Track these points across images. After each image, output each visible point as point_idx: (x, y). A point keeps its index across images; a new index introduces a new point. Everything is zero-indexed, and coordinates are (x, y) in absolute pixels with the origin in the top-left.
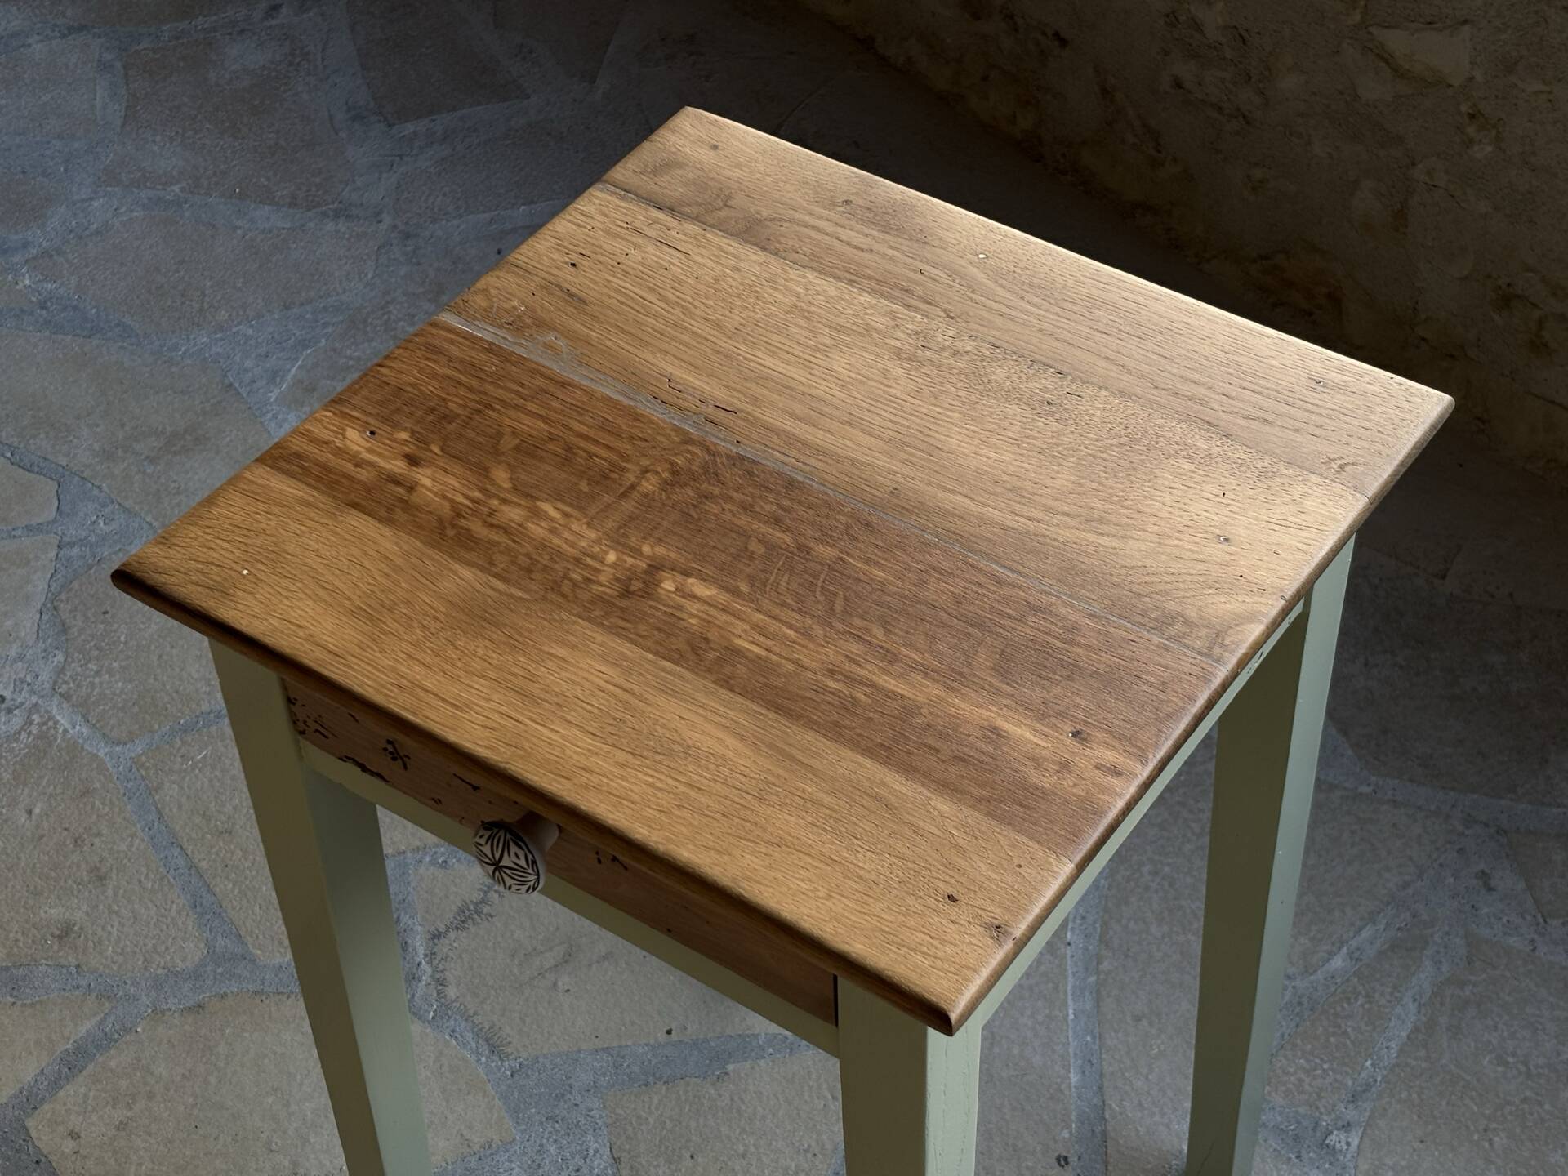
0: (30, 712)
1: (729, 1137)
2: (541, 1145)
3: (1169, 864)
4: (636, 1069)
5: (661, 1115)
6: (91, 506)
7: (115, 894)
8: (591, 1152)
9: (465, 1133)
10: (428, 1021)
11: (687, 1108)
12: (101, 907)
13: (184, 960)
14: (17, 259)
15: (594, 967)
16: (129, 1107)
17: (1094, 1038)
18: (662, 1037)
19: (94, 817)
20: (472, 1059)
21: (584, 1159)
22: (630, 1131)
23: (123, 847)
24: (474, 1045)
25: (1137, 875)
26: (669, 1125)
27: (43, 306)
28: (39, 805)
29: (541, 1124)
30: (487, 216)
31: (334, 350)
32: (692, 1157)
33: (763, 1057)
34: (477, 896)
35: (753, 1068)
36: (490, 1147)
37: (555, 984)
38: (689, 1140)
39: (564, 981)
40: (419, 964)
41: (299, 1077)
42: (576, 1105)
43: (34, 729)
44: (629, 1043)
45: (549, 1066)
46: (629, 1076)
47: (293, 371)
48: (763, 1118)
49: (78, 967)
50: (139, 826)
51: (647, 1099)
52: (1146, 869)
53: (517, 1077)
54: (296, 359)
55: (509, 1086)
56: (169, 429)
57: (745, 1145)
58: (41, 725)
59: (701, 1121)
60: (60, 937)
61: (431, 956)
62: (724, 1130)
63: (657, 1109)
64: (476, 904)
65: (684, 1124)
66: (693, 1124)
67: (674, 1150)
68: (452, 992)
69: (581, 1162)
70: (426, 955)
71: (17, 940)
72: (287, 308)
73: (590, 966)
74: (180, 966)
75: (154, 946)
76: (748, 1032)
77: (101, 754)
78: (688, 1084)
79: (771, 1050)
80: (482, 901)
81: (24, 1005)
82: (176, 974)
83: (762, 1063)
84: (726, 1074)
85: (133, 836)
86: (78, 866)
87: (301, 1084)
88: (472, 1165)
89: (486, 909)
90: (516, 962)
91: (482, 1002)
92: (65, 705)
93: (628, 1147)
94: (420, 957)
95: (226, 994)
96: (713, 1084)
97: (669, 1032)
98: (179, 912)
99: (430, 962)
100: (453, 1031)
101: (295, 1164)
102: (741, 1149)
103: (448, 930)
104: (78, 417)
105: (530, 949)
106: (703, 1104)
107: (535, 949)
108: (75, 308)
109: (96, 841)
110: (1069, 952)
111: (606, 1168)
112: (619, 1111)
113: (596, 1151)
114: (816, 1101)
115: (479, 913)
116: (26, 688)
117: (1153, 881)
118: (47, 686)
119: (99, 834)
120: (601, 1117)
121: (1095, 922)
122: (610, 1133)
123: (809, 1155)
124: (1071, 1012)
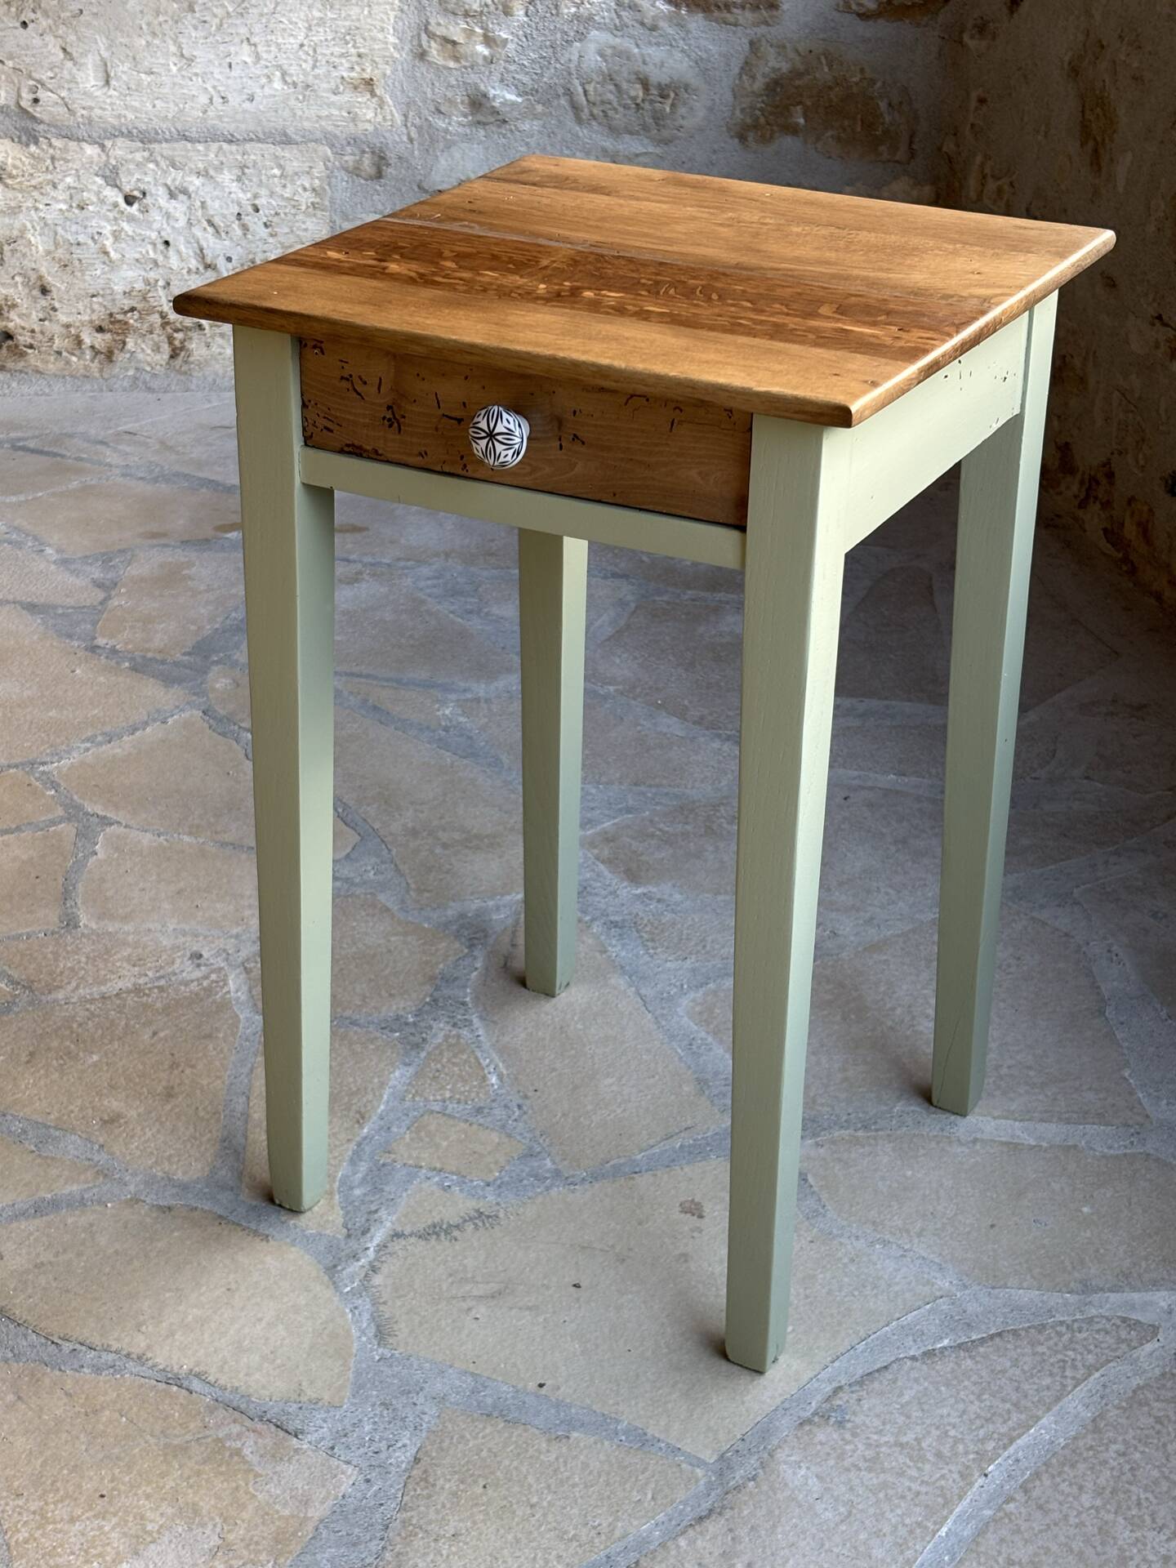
0: (212, 972)
1: (530, 1486)
2: (360, 1421)
3: (1142, 1452)
4: (489, 1401)
5: (483, 1444)
6: (374, 860)
7: (171, 1110)
8: (399, 1444)
9: (304, 1384)
10: (341, 1293)
11: (512, 1447)
12: (153, 1114)
13: (185, 1173)
14: (453, 697)
15: (514, 1312)
16: (57, 1254)
17: (952, 1560)
18: (532, 1386)
19: (200, 1054)
20: (355, 1332)
21: (389, 1447)
22: (445, 1445)
23: (205, 1082)
24: (365, 1325)
25: (1102, 1448)
26: (484, 1454)
27: (446, 729)
28: (167, 1032)
29: (373, 1405)
30: (856, 773)
31: (651, 821)
32: (485, 1487)
33: (612, 1439)
34: (455, 1220)
35: (595, 1443)
36: (316, 1403)
37: (469, 1309)
38: (493, 1473)
39: (482, 1310)
40: (367, 1249)
41: (204, 1288)
42: (415, 1404)
43: (205, 983)
44: (500, 1379)
45: (415, 1367)
46: (479, 1403)
47: (605, 825)
48: (574, 1485)
49: (102, 1146)
50: (228, 1073)
51: (481, 1426)
52: (1114, 1447)
53: (381, 1363)
54: (614, 818)
55: (369, 1367)
56: (475, 831)
57: (541, 1499)
58: (213, 982)
59: (515, 1463)
60: (105, 1122)
61: (382, 1247)
62: (531, 1479)
63: (483, 1437)
64: (450, 1226)
65: (499, 1459)
66: (507, 1462)
67: (472, 1475)
68: (377, 1280)
69: (384, 1448)
70: (378, 1245)
71: (72, 1112)
72: (636, 784)
73: (511, 1308)
74: (179, 1176)
75: (171, 1156)
76: (613, 1415)
77: (241, 1017)
78: (526, 1431)
79: (623, 1438)
80: (457, 1227)
81: (40, 1156)
82: (170, 1180)
83: (606, 1443)
84: (568, 1437)
85: (218, 1077)
86: (160, 1081)
87: (201, 1295)
88: (290, 1410)
89: (456, 1233)
90: (450, 1280)
91: (399, 1297)
92: (243, 976)
93: (434, 1454)
94: (372, 1245)
95: (196, 1208)
96: (549, 1441)
97: (541, 1386)
98: (209, 1140)
99: (377, 1252)
100: (356, 1308)
101: (149, 1347)
102: (534, 1500)
103: (411, 1235)
104: (412, 803)
105: (469, 1275)
106: (527, 1451)
107: (473, 1277)
108: (470, 738)
109: (188, 1071)
110: (981, 1481)
111: (402, 1462)
112: (450, 1426)
113: (404, 1446)
114: (635, 1493)
115: (447, 1233)
116: (224, 955)
117: (1114, 1460)
118: (241, 959)
119: (193, 1067)
120: (429, 1422)
121: (1027, 1469)
122: (428, 1438)
123: (593, 1533)
124: (944, 1530)
